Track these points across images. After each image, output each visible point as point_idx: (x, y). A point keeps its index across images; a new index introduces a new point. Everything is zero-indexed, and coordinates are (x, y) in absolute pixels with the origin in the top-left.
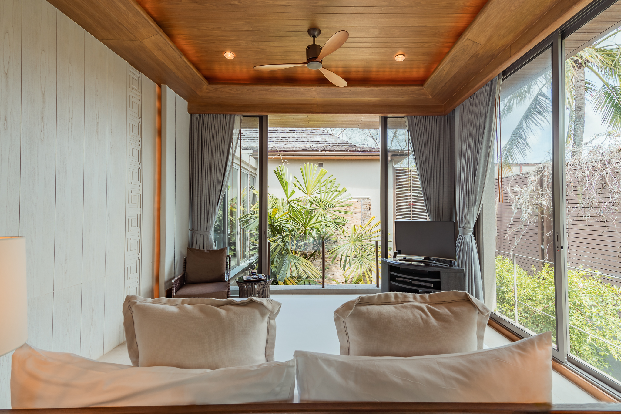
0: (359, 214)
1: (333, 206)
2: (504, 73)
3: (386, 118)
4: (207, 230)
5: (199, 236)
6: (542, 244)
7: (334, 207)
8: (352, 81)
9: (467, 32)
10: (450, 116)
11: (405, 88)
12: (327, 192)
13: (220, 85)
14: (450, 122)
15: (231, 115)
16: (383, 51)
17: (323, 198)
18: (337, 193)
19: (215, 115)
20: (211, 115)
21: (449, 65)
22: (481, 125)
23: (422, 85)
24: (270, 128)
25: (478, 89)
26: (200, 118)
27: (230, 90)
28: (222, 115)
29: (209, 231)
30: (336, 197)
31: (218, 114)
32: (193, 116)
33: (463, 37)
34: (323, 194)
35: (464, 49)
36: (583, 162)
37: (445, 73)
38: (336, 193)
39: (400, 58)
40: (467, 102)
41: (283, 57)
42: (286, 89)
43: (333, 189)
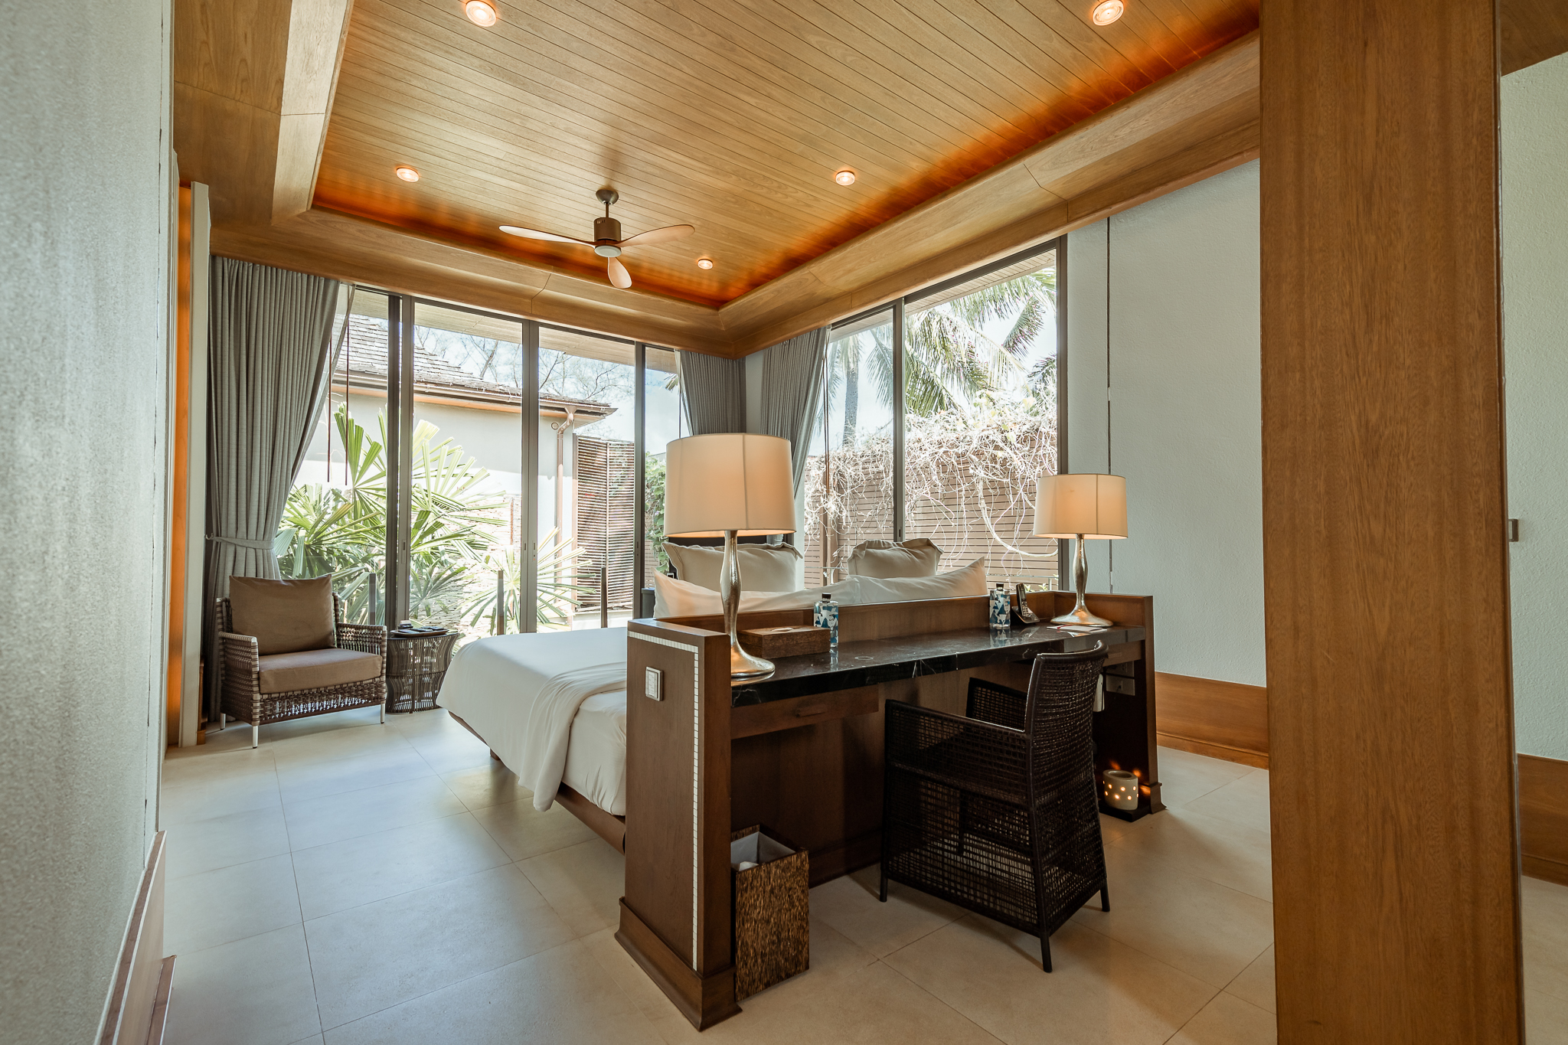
0: (509, 528)
1: (461, 507)
2: (833, 324)
3: (644, 346)
4: (267, 537)
5: (241, 552)
6: (825, 570)
7: (462, 510)
8: (641, 282)
9: (813, 265)
10: (739, 363)
11: (693, 308)
12: (444, 476)
13: (341, 217)
14: (739, 371)
15: (327, 280)
16: (688, 248)
17: (432, 490)
18: (468, 478)
19: (285, 271)
20: (275, 269)
21: (772, 295)
22: (802, 386)
23: (718, 309)
24: (355, 316)
25: (797, 336)
26: (241, 271)
27: (360, 231)
28: (305, 277)
29: (270, 542)
30: (462, 489)
31: (293, 270)
32: (219, 261)
33: (806, 268)
34: (433, 480)
35: (801, 282)
36: (877, 453)
37: (761, 303)
38: (464, 480)
39: (706, 265)
40: (777, 350)
41: (515, 207)
42: (491, 260)
43: (457, 471)
